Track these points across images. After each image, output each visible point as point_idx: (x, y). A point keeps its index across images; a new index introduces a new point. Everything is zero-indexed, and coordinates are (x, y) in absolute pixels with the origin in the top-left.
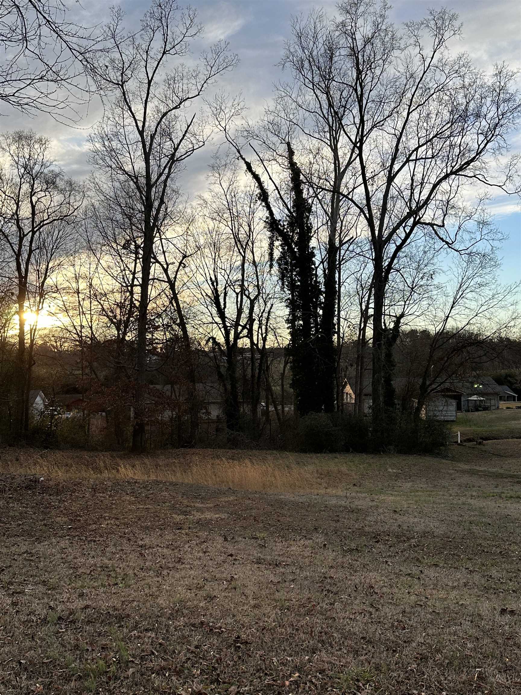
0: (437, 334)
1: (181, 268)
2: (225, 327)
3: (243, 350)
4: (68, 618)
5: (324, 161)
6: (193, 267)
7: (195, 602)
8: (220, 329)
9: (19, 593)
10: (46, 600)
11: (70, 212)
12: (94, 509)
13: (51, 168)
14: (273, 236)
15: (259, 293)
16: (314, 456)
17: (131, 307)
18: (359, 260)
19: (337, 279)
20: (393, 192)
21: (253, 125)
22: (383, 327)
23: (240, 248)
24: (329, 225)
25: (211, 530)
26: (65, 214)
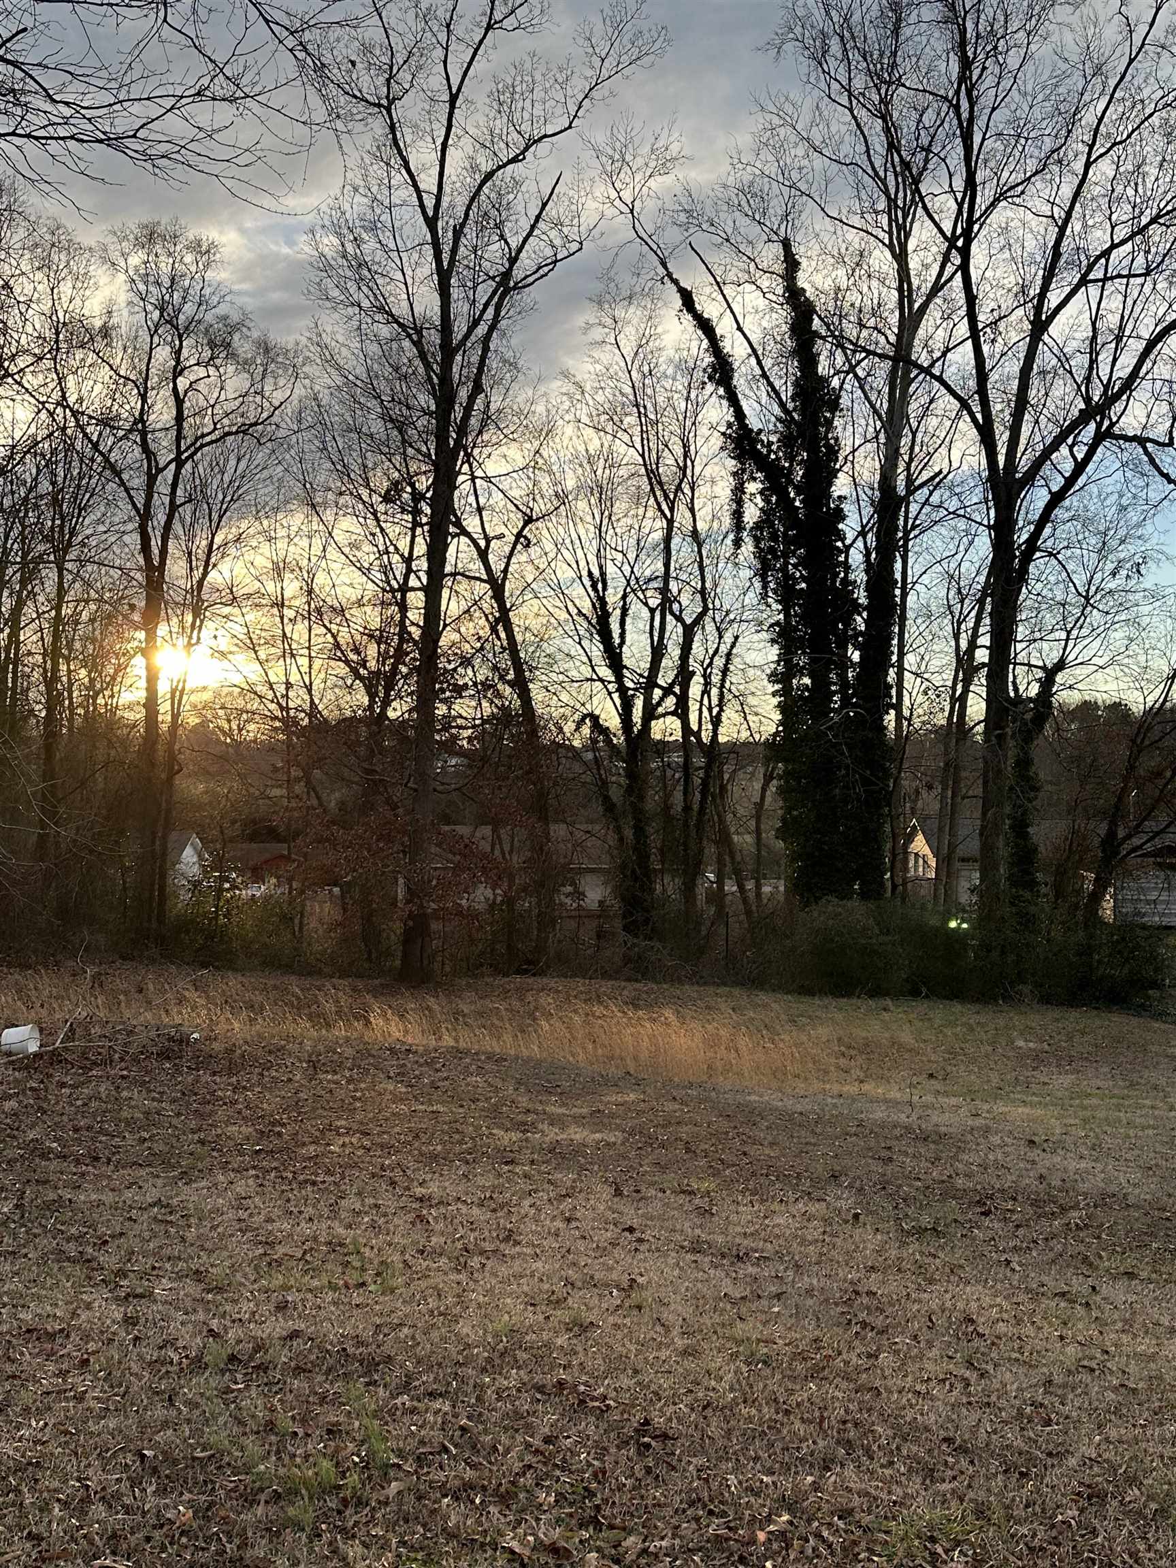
0: (1148, 713)
1: (519, 547)
2: (622, 690)
3: (662, 747)
4: (251, 1358)
5: (875, 283)
6: (549, 546)
7: (545, 1336)
8: (610, 694)
9: (141, 1296)
10: (201, 1316)
11: (265, 415)
12: (314, 1109)
13: (222, 310)
14: (744, 471)
15: (706, 609)
17: (402, 640)
18: (955, 529)
19: (898, 576)
20: (1045, 358)
21: (701, 199)
22: (1012, 694)
23: (661, 499)
24: (882, 440)
25: (583, 1168)
26: (253, 421)
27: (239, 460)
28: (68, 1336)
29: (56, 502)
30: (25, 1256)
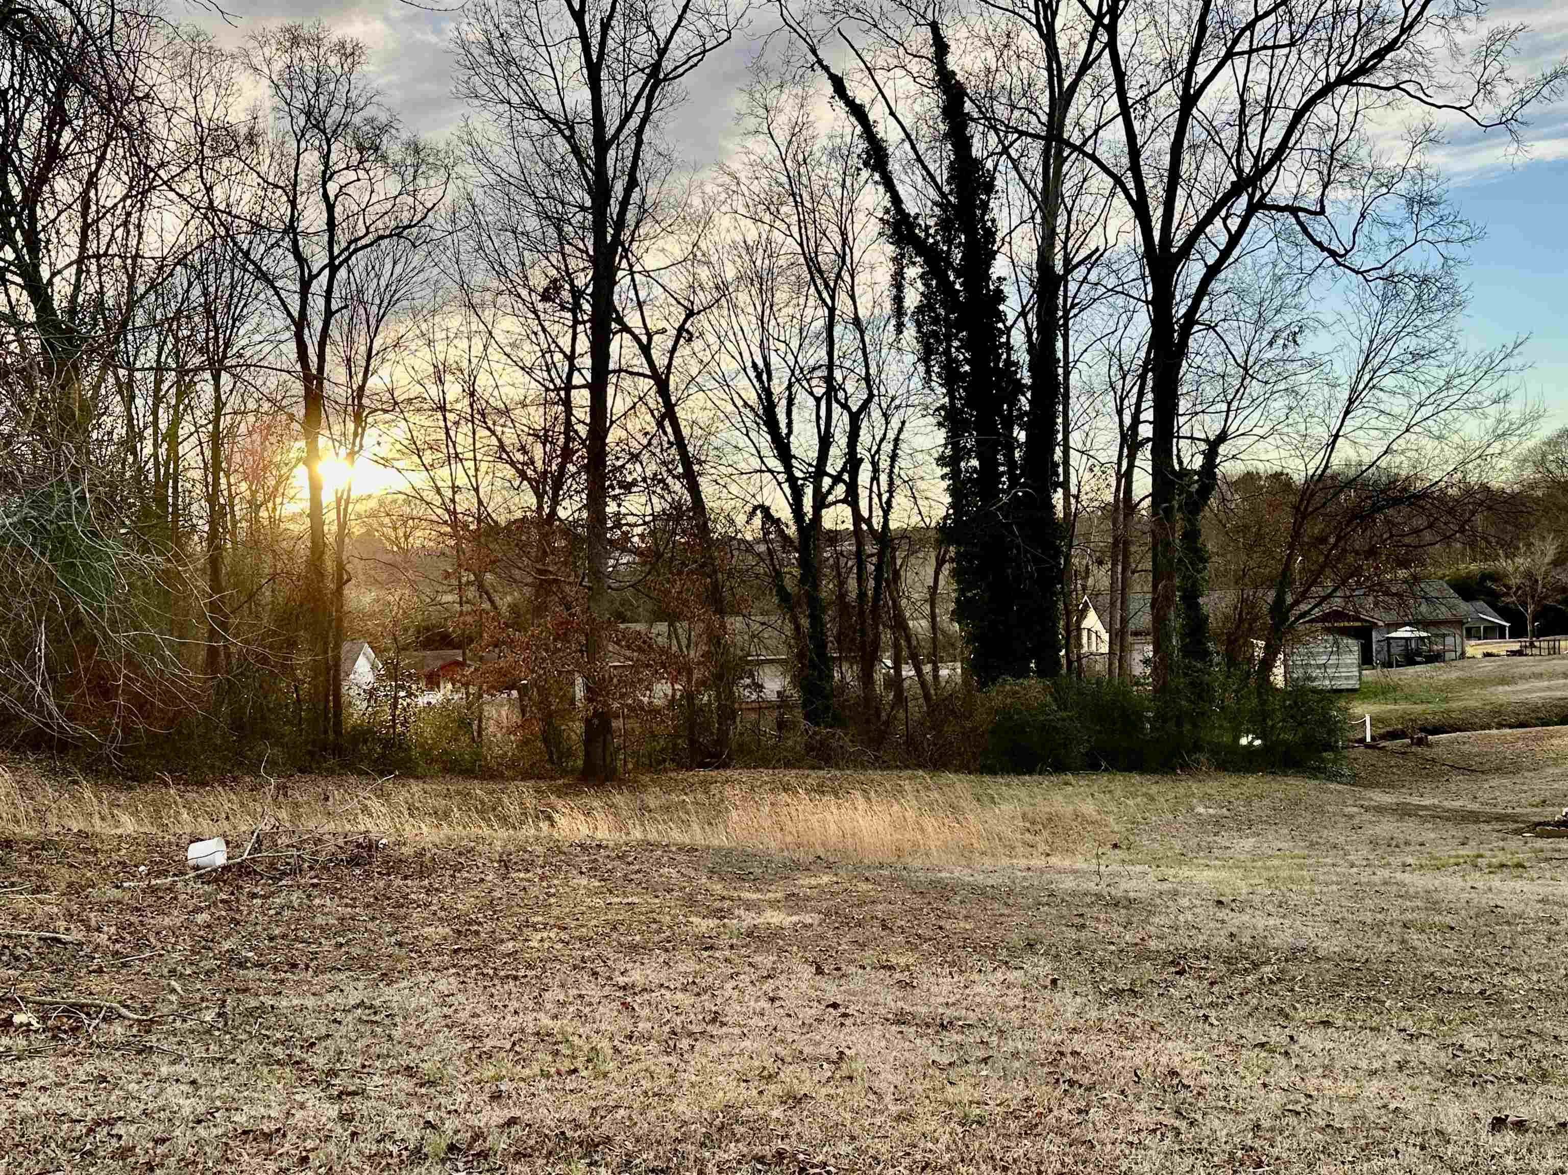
0: (1310, 480)
1: (682, 341)
2: (792, 479)
3: (834, 537)
4: (470, 1146)
5: (1024, 64)
6: (712, 339)
7: (761, 1109)
8: (779, 484)
9: (354, 1094)
10: (416, 1109)
11: (418, 217)
12: (509, 907)
13: (370, 111)
14: (903, 256)
15: (871, 396)
16: (1015, 780)
17: (568, 439)
18: (1113, 306)
19: (1060, 355)
20: (1195, 132)
22: (1177, 467)
23: (821, 288)
24: (1038, 220)
25: (781, 950)
26: (406, 223)
27: (395, 263)
28: (284, 1136)
29: (210, 314)
30: (233, 1061)
